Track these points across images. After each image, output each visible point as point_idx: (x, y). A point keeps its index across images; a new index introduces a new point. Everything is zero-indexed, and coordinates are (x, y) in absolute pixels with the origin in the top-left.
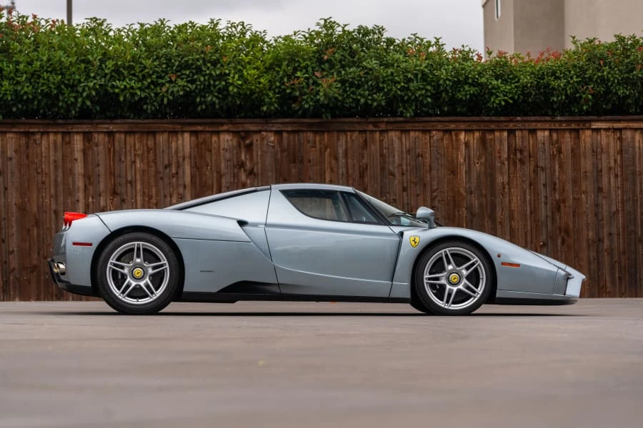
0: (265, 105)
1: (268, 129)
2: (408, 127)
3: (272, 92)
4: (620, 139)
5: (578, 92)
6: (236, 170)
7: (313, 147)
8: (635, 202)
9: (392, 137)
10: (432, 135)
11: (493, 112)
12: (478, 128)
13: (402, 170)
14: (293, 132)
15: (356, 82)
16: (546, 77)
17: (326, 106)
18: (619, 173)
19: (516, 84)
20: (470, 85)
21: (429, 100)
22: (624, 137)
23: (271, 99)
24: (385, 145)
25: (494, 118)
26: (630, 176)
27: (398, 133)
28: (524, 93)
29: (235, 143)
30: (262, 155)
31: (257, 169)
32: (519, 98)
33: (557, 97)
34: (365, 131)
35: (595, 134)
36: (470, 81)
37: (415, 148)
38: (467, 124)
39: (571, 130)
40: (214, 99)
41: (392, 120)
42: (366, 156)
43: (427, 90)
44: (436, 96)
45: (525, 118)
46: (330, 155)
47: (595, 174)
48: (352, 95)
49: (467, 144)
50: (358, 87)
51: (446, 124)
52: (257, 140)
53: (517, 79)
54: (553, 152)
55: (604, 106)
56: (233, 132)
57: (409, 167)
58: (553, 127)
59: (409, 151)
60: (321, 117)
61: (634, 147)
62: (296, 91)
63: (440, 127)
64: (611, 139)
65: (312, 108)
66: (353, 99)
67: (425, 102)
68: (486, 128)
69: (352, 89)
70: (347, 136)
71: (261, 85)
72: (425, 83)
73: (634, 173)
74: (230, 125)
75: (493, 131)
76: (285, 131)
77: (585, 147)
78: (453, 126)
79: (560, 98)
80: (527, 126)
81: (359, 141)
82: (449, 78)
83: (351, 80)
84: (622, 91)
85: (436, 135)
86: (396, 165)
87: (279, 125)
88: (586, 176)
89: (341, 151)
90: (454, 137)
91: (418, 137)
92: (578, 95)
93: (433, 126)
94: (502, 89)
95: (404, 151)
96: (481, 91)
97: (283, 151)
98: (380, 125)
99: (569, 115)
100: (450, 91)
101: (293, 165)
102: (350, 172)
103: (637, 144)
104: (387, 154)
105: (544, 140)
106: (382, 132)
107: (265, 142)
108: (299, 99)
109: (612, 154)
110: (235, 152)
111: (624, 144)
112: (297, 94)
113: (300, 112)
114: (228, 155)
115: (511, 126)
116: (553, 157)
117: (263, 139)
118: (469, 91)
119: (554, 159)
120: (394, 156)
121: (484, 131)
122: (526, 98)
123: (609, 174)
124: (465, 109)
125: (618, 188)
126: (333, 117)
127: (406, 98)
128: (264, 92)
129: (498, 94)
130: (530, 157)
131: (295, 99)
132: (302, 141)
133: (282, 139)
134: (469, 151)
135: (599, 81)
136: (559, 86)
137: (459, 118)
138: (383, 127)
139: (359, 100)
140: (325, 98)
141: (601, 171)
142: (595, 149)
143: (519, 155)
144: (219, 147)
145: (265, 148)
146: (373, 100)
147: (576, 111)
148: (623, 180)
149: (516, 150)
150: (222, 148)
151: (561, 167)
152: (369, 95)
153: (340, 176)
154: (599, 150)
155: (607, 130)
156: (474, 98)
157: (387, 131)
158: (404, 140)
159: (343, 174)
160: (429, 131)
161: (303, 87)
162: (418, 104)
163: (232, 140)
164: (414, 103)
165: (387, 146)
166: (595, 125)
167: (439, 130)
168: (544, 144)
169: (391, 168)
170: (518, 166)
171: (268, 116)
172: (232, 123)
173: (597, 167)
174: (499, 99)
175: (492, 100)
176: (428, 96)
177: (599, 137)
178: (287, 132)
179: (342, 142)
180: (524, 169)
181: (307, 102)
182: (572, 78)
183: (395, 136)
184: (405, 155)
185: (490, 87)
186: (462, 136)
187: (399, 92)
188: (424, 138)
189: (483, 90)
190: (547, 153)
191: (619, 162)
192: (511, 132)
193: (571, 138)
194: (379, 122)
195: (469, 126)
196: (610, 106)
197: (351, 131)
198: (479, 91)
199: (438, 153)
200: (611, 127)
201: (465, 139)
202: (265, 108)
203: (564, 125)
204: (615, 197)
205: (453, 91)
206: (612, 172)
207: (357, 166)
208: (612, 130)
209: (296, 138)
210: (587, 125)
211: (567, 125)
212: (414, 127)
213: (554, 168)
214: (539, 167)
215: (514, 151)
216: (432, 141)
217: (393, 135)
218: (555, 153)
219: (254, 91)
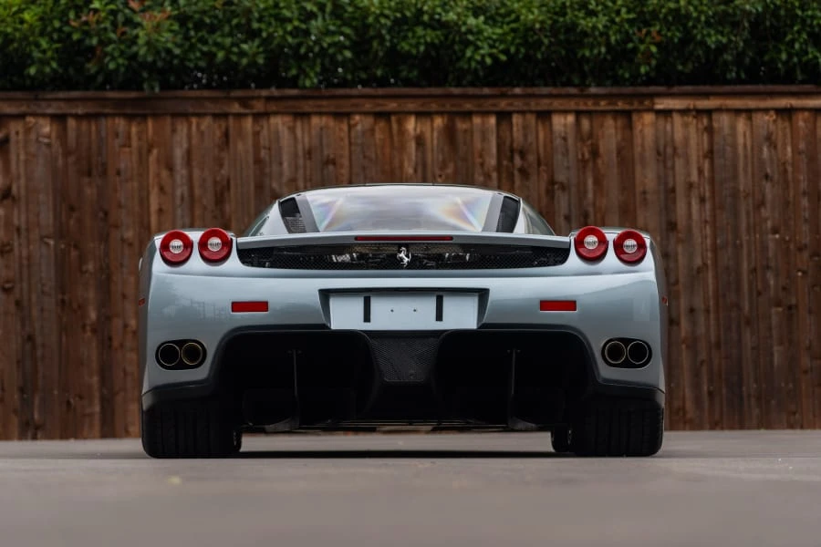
0: (33, 63)
1: (39, 111)
2: (307, 106)
3: (47, 39)
4: (710, 130)
5: (631, 41)
7: (124, 146)
8: (737, 248)
9: (277, 125)
10: (352, 122)
11: (469, 78)
12: (442, 109)
14: (88, 117)
15: (208, 20)
16: (569, 11)
17: (151, 67)
19: (513, 25)
20: (426, 26)
21: (348, 54)
22: (715, 125)
23: (44, 52)
24: (264, 141)
25: (471, 91)
26: (729, 199)
27: (288, 119)
28: (526, 41)
30: (26, 162)
31: (19, 188)
32: (518, 51)
33: (591, 50)
34: (226, 115)
35: (661, 122)
36: (426, 18)
37: (322, 149)
38: (420, 101)
39: (616, 114)
41: (276, 92)
42: (226, 162)
44: (361, 44)
45: (530, 90)
46: (158, 161)
47: (662, 197)
48: (199, 45)
49: (420, 140)
50: (212, 29)
51: (381, 101)
52: (17, 133)
53: (513, 16)
54: (583, 155)
55: (680, 67)
58: (582, 107)
59: (309, 154)
60: (140, 89)
61: (734, 146)
62: (91, 37)
63: (368, 106)
64: (692, 130)
65: (122, 69)
66: (203, 53)
67: (340, 58)
68: (454, 109)
69: (200, 34)
70: (190, 124)
71: (25, 26)
72: (339, 22)
73: (735, 194)
75: (468, 115)
76: (71, 115)
77: (643, 146)
78: (392, 105)
79: (596, 51)
80: (533, 105)
81: (214, 134)
82: (387, 12)
83: (197, 16)
84: (714, 39)
85: (361, 123)
86: (285, 179)
87: (62, 104)
88: (645, 199)
89: (179, 153)
90: (395, 126)
91: (327, 127)
92: (630, 45)
93: (356, 105)
94: (486, 34)
95: (300, 153)
96: (446, 38)
97: (67, 153)
98: (254, 103)
99: (612, 85)
100: (388, 37)
101: (86, 180)
102: (197, 192)
103: (741, 140)
104: (267, 159)
105: (566, 133)
106: (258, 116)
107: (33, 136)
108: (98, 52)
109: (694, 158)
111: (717, 138)
112: (95, 41)
113: (100, 79)
115: (503, 105)
116: (584, 162)
117: (28, 130)
118: (424, 36)
119: (584, 167)
120: (281, 163)
121: (452, 115)
122: (531, 52)
123: (688, 196)
124: (415, 73)
125: (706, 222)
126: (165, 86)
127: (303, 50)
128: (31, 39)
129: (479, 43)
130: (539, 164)
131: (90, 53)
132: (103, 134)
133: (65, 129)
134: (424, 153)
135: (670, 18)
136: (594, 28)
138: (259, 106)
139: (215, 55)
140: (148, 50)
141: (673, 190)
142: (662, 149)
143: (518, 161)
145: (33, 149)
146: (242, 54)
147: (627, 75)
148: (714, 209)
149: (512, 151)
151: (597, 182)
152: (233, 44)
153: (178, 202)
154: (669, 150)
155: (684, 112)
156: (433, 53)
157: (267, 115)
158: (299, 133)
159: (182, 198)
160: (348, 115)
161: (105, 29)
162: (327, 61)
164: (319, 61)
165: (267, 145)
166: (662, 104)
167: (365, 113)
168: (565, 139)
169: (275, 185)
170: (517, 183)
171: (37, 87)
173: (666, 184)
174: (482, 52)
175: (469, 53)
176: (346, 48)
177: (669, 127)
178: (77, 116)
179: (181, 137)
181: (113, 58)
182: (618, 13)
183: (283, 124)
184: (301, 162)
185: (463, 29)
186: (411, 125)
187: (290, 39)
188: (337, 129)
189: (451, 37)
190: (572, 155)
191: (706, 174)
192: (503, 116)
193: (616, 128)
194: (253, 98)
195: (422, 105)
196: (690, 66)
197: (199, 115)
198: (442, 38)
199: (365, 157)
200: (692, 107)
201: (415, 129)
202: (32, 71)
203: (603, 103)
204: (700, 240)
205: (392, 37)
206: (695, 193)
207: (209, 183)
208: (694, 113)
209: (93, 128)
210: (647, 103)
211: (609, 104)
212: (320, 106)
213: (585, 184)
214: (556, 183)
215: (508, 154)
216: (353, 134)
217: (279, 123)
218: (587, 156)
219: (11, 37)
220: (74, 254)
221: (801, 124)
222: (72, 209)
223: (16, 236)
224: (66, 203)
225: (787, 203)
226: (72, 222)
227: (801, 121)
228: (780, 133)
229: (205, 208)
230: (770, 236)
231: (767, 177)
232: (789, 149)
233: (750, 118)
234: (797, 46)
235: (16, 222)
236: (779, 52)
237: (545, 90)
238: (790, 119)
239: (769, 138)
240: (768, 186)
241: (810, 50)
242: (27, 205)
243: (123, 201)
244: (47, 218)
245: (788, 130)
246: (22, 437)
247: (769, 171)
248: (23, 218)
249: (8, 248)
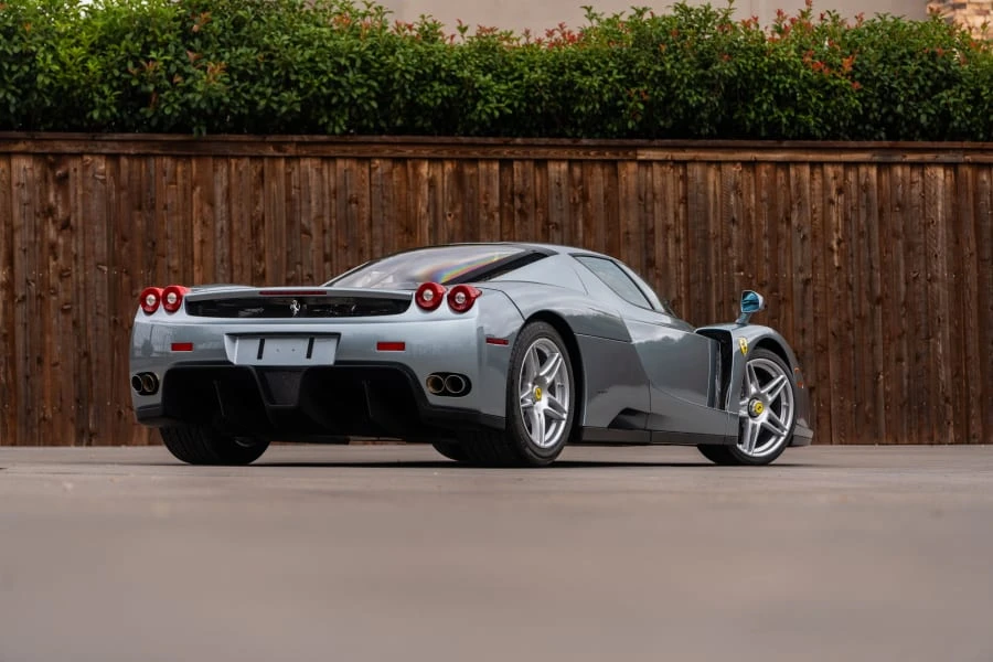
0: (95, 107)
1: (96, 151)
2: (333, 151)
3: (108, 86)
4: (684, 178)
5: (621, 99)
6: (38, 221)
7: (171, 183)
8: (707, 283)
9: (306, 167)
10: (373, 166)
11: (477, 128)
12: (451, 156)
13: (323, 225)
14: (139, 156)
15: (250, 72)
16: (567, 71)
17: (202, 114)
18: (682, 235)
19: (516, 82)
20: (442, 81)
21: (374, 104)
22: (689, 174)
23: (106, 98)
24: (294, 181)
25: (477, 140)
26: (700, 240)
27: (316, 162)
28: (527, 97)
29: (37, 175)
30: (83, 195)
31: (76, 220)
32: (520, 106)
33: (586, 106)
34: (261, 158)
35: (642, 170)
36: (443, 74)
37: (346, 190)
38: (434, 149)
39: (604, 163)
40: (9, 96)
41: (306, 138)
42: (261, 199)
43: (371, 88)
44: (384, 97)
45: (529, 141)
46: (201, 197)
47: (643, 236)
48: (244, 95)
49: (432, 183)
50: (253, 80)
51: (398, 148)
52: (75, 170)
53: (516, 74)
54: (574, 199)
55: (662, 123)
56: (35, 155)
57: (334, 221)
58: (574, 157)
59: (334, 193)
60: (189, 132)
61: (706, 193)
62: (148, 84)
63: (387, 152)
64: (670, 178)
65: (176, 114)
66: (246, 101)
67: (367, 108)
68: (464, 156)
69: (243, 85)
70: (229, 166)
71: (89, 74)
72: (365, 76)
73: (706, 237)
74: (29, 144)
75: (475, 161)
76: (124, 154)
77: (626, 192)
78: (409, 152)
79: (590, 107)
80: (532, 153)
81: (251, 174)
82: (410, 68)
83: (241, 68)
84: (695, 98)
85: (381, 167)
86: (313, 216)
87: (116, 144)
88: (628, 239)
89: (219, 191)
90: (410, 171)
91: (351, 169)
92: (620, 103)
93: (376, 151)
94: (493, 90)
95: (327, 192)
96: (460, 92)
97: (120, 189)
98: (287, 147)
99: (600, 137)
100: (409, 91)
101: (137, 213)
102: (236, 226)
103: (711, 188)
104: (298, 197)
105: (560, 179)
106: (289, 159)
107: (90, 174)
108: (153, 99)
109: (670, 202)
110: (37, 188)
111: (690, 187)
112: (151, 88)
113: (155, 122)
114: (25, 195)
115: (505, 153)
116: (575, 205)
117: (86, 168)
118: (441, 91)
119: (575, 210)
120: (310, 202)
121: (460, 161)
122: (531, 107)
123: (666, 237)
124: (430, 123)
125: (680, 260)
126: (211, 130)
127: (334, 100)
128: (94, 86)
129: (489, 98)
130: (536, 207)
131: (145, 99)
132: (153, 172)
133: (118, 168)
134: (435, 194)
135: (656, 80)
136: (591, 86)
137: (420, 138)
138: (291, 151)
139: (256, 104)
140: (203, 98)
141: (653, 231)
142: (643, 195)
143: (518, 203)
144: (10, 181)
145: (90, 184)
146: (280, 103)
147: (615, 129)
148: (687, 249)
149: (512, 194)
150: (15, 181)
151: (587, 224)
152: (273, 94)
153: (218, 234)
154: (649, 196)
155: (662, 162)
156: (447, 105)
157: (298, 158)
158: (326, 174)
159: (222, 231)
160: (369, 159)
161: (160, 77)
162: (354, 110)
163: (31, 169)
164: (347, 110)
165: (297, 184)
166: (644, 155)
167: (384, 158)
168: (559, 184)
169: (304, 221)
170: (517, 223)
171: (96, 129)
172: (33, 139)
173: (646, 225)
174: (491, 105)
175: (479, 106)
176: (371, 99)
177: (649, 175)
178: (128, 156)
179: (221, 176)
180: (526, 227)
181: (168, 104)
182: (610, 73)
183: (312, 167)
184: (327, 200)
185: (476, 85)
186: (424, 169)
187: (324, 90)
188: (360, 172)
189: (464, 91)
190: (564, 199)
191: (681, 217)
192: (506, 163)
193: (603, 175)
194: (286, 143)
195: (435, 152)
196: (670, 122)
197: (239, 157)
198: (456, 93)
199: (383, 197)
200: (669, 158)
201: (428, 173)
202: (96, 115)
203: (592, 153)
204: (675, 276)
205: (413, 91)
206: (671, 233)
207: (246, 217)
208: (671, 163)
209: (143, 167)
210: (630, 153)
211: (598, 154)
212: (345, 151)
213: (576, 225)
214: (552, 223)
215: (509, 196)
216: (373, 176)
217: (309, 165)
218: (577, 199)
219: (76, 84)
220: (125, 279)
221: (764, 174)
222: (124, 239)
223: (73, 263)
224: (119, 234)
225: (751, 245)
226: (124, 251)
227: (763, 172)
228: (745, 183)
229: (242, 240)
230: (736, 274)
231: (733, 220)
232: (753, 197)
233: (720, 169)
234: (765, 106)
235: (73, 249)
236: (748, 111)
237: (543, 141)
238: (754, 172)
239: (736, 187)
240: (735, 228)
241: (775, 110)
242: (84, 234)
243: (169, 233)
244: (101, 247)
245: (752, 180)
246: (78, 443)
247: (735, 216)
248: (80, 247)
249: (66, 274)
